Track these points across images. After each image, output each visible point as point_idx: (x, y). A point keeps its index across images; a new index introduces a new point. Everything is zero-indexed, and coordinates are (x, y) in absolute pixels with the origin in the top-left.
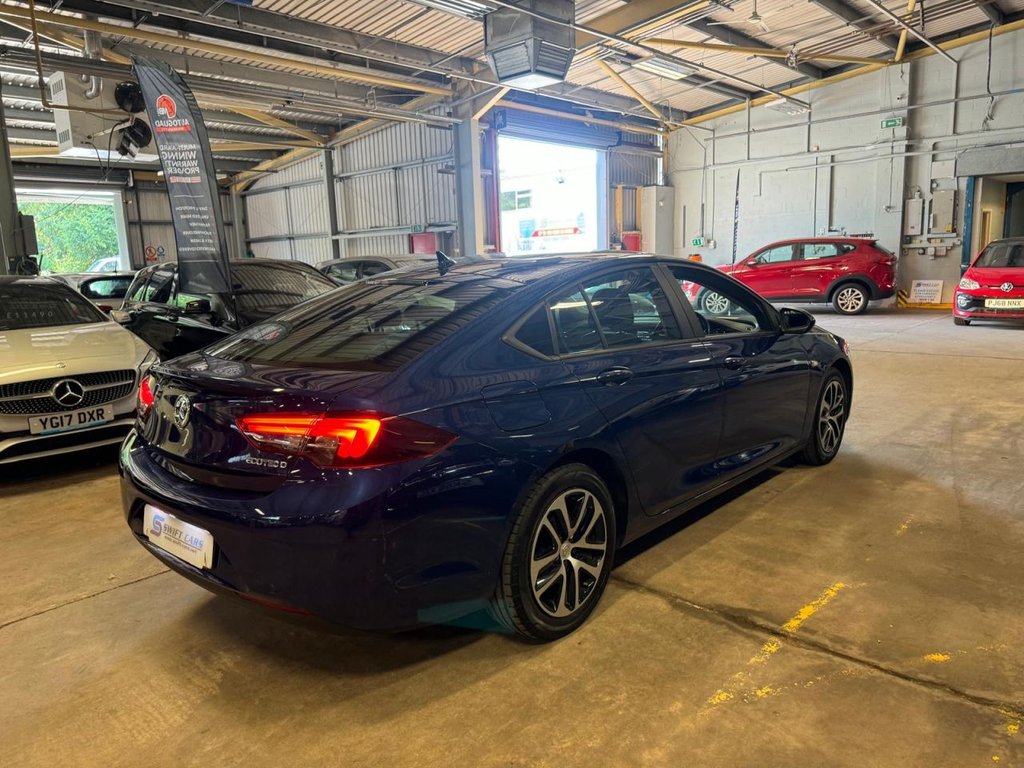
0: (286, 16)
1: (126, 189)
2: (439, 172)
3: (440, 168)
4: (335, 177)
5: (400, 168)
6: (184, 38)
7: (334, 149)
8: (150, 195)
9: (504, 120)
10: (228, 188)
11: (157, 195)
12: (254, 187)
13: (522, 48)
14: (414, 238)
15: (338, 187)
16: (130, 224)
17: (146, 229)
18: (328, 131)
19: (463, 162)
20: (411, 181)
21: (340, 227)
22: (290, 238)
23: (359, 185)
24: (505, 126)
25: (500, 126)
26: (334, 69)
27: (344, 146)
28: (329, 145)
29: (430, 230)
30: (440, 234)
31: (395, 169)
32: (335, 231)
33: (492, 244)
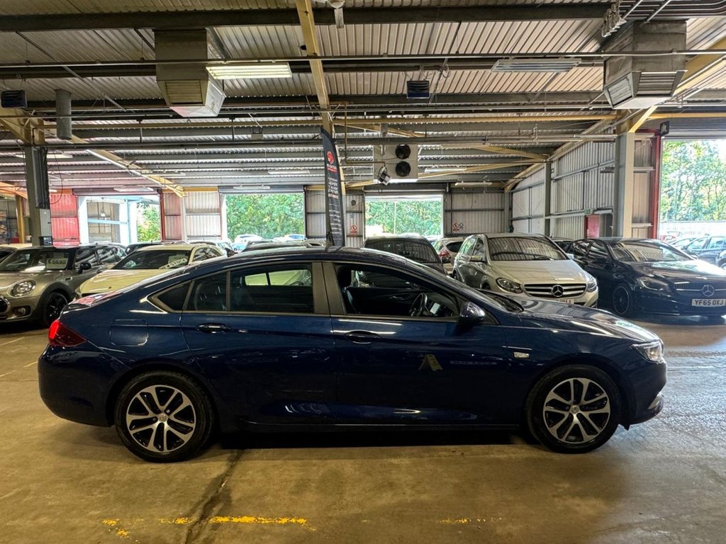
0: (479, 94)
1: (445, 193)
2: (601, 172)
3: (602, 170)
4: (551, 179)
5: (588, 171)
6: (426, 118)
7: (552, 162)
8: (459, 196)
9: (668, 129)
10: (503, 189)
11: (463, 195)
12: (517, 187)
13: (625, 81)
14: (589, 219)
15: (554, 186)
16: (446, 211)
17: (455, 214)
18: (548, 151)
19: (621, 164)
20: (592, 179)
21: (552, 211)
22: (529, 218)
23: (566, 184)
24: (668, 133)
25: (664, 133)
26: (519, 117)
27: (560, 159)
28: (548, 160)
29: (597, 213)
30: (604, 215)
31: (584, 171)
32: (548, 213)
33: (649, 222)
